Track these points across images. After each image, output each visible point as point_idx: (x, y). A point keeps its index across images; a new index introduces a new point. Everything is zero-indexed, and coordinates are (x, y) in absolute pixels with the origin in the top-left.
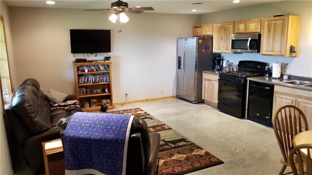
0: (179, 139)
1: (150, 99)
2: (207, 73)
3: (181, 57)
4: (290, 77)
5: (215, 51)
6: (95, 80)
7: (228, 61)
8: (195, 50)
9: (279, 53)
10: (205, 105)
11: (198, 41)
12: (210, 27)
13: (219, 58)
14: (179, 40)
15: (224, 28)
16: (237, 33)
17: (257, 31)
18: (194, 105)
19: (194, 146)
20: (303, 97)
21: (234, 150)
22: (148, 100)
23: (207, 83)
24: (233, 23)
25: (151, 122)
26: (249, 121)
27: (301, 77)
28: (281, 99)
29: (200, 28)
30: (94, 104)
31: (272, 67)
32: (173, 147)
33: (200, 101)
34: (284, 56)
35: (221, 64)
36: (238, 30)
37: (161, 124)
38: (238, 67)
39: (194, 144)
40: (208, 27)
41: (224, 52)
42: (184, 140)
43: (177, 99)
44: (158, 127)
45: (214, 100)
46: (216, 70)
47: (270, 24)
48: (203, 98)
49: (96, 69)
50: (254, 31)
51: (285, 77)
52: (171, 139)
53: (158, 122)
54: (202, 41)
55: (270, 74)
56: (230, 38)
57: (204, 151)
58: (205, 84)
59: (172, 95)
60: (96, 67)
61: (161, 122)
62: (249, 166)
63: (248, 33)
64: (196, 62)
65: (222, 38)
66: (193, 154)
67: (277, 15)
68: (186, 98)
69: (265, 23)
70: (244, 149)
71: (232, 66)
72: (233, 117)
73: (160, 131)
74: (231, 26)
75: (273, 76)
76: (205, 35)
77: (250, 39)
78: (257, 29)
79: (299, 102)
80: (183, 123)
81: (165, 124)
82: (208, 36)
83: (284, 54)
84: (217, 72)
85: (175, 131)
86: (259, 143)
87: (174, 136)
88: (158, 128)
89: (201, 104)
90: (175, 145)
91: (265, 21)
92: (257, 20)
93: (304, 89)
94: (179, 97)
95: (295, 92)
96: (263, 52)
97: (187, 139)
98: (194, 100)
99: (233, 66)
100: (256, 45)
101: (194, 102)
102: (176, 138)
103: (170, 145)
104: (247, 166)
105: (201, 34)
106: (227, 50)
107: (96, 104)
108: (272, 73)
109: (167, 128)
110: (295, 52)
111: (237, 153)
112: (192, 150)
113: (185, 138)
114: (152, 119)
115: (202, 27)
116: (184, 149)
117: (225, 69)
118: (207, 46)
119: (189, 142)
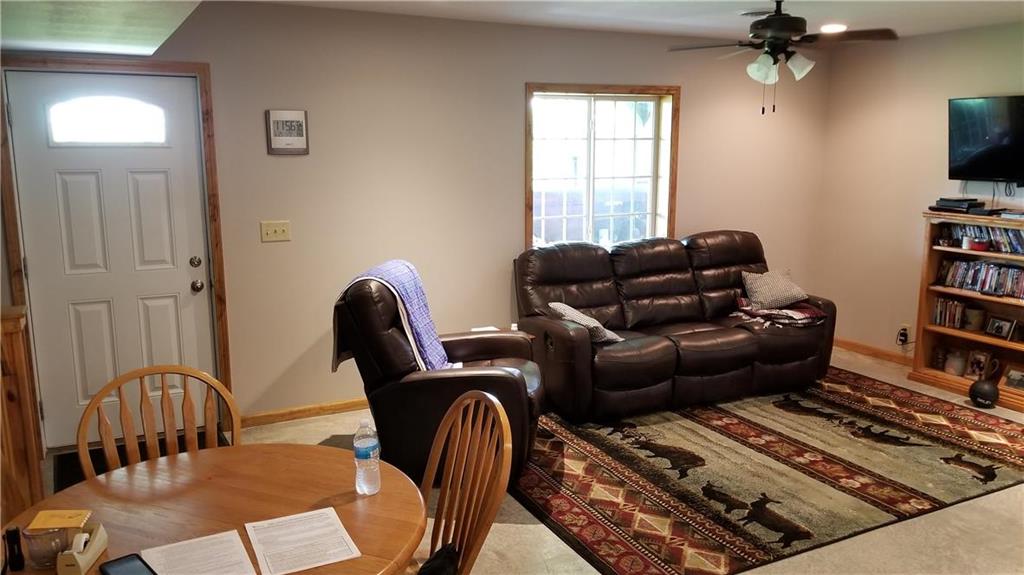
6: (1000, 285)
30: (977, 370)
49: (1010, 243)
60: (1011, 235)
107: (982, 373)
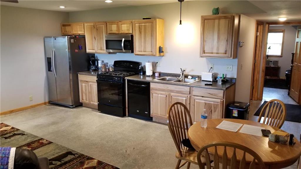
0: (64, 154)
1: (15, 110)
2: (83, 74)
3: (51, 58)
4: (160, 74)
5: (88, 51)
7: (103, 61)
8: (67, 50)
9: (150, 53)
10: (84, 108)
11: (70, 41)
12: (81, 26)
13: (93, 59)
14: (46, 40)
15: (96, 28)
16: (110, 33)
17: (129, 33)
18: (71, 109)
19: (84, 158)
20: (175, 91)
21: (125, 151)
22: (13, 111)
23: (83, 84)
24: (105, 23)
25: (24, 139)
26: (130, 118)
27: (169, 73)
28: (157, 95)
29: (69, 27)
31: (145, 66)
32: (58, 166)
33: (78, 104)
34: (154, 55)
35: (96, 65)
36: (110, 30)
37: (37, 139)
38: (113, 67)
39: (83, 155)
40: (79, 26)
41: (98, 52)
42: (70, 153)
43: (50, 105)
44: (34, 143)
45: (93, 102)
46: (92, 71)
47: (141, 26)
48: (80, 101)
50: (126, 32)
51: (157, 75)
52: (54, 155)
53: (33, 138)
54: (74, 41)
55: (144, 73)
56: (103, 38)
57: (96, 161)
58: (82, 86)
59: (43, 102)
61: (36, 137)
62: (143, 165)
63: (120, 34)
64: (69, 62)
65: (95, 38)
66: (84, 167)
67: (145, 18)
68: (61, 103)
69: (136, 25)
70: (134, 149)
71: (107, 66)
72: (115, 117)
73: (38, 148)
74: (104, 26)
75: (146, 74)
76: (75, 34)
77: (123, 40)
78: (129, 30)
79: (171, 96)
80: (65, 132)
81: (42, 139)
82: (79, 35)
83: (154, 54)
84: (92, 73)
85: (57, 145)
86: (145, 139)
87: (57, 151)
88: (34, 145)
89: (80, 107)
90: (61, 162)
91: (136, 22)
92: (128, 21)
93: (175, 84)
94: (52, 103)
95: (168, 88)
96: (137, 52)
97: (73, 151)
98: (71, 105)
99: (109, 66)
100: (130, 46)
101: (71, 107)
102: (60, 153)
103: (54, 163)
104: (141, 166)
105: (70, 33)
106: (102, 50)
108: (145, 71)
109: (47, 142)
110: (163, 52)
111: (129, 155)
112: (82, 164)
113: (71, 151)
114: (23, 134)
115: (71, 25)
116: (73, 164)
117: (101, 70)
118: (80, 46)
119: (76, 154)
